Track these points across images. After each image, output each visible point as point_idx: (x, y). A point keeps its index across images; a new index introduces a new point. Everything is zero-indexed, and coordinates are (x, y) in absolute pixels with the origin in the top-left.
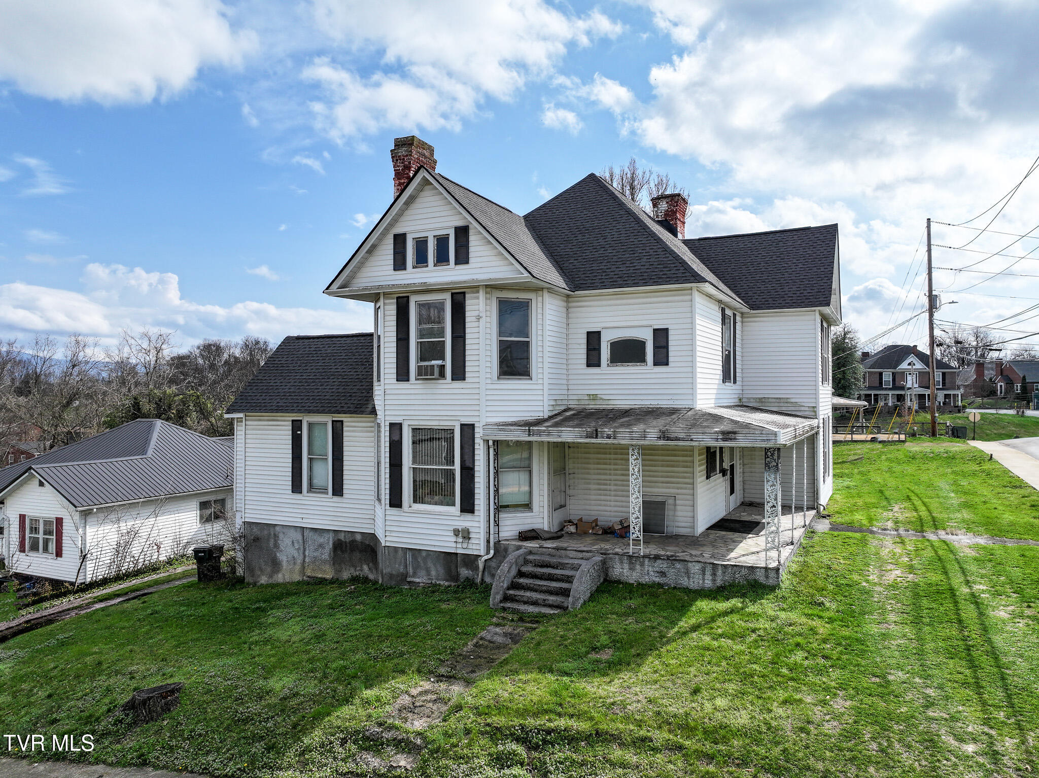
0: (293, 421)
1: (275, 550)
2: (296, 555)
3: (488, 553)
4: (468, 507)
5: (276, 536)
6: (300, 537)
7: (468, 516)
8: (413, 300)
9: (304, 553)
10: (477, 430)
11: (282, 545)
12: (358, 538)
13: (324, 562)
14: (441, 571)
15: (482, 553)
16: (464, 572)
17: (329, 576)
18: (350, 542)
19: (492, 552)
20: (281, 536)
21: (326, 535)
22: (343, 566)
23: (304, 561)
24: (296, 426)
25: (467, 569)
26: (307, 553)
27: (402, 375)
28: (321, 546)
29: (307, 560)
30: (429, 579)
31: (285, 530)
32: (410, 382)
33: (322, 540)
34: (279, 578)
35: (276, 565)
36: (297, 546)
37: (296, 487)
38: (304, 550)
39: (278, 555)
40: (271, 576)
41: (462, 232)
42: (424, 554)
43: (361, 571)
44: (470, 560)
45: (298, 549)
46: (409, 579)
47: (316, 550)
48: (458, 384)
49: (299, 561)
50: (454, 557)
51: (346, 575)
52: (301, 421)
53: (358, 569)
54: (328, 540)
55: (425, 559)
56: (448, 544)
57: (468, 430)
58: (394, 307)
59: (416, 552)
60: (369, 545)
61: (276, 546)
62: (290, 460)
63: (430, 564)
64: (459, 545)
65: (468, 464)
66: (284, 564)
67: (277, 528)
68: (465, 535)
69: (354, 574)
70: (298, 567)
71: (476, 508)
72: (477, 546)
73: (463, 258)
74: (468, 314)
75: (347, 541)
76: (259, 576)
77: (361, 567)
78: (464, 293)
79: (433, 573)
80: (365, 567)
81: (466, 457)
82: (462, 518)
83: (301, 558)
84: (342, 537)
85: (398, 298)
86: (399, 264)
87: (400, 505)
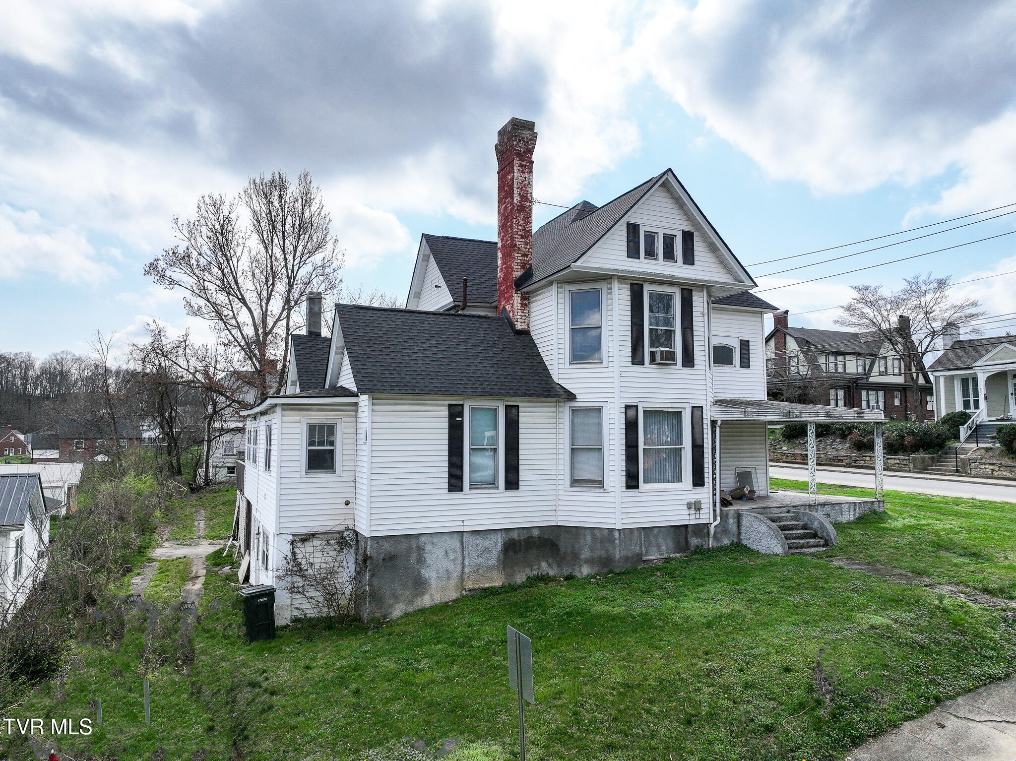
0: (450, 405)
1: (417, 567)
2: (451, 567)
3: (715, 519)
4: (698, 482)
5: (420, 549)
6: (456, 544)
7: (699, 490)
8: (647, 289)
9: (463, 563)
10: (704, 412)
11: (429, 558)
12: (536, 533)
13: (490, 568)
14: (671, 544)
15: (712, 521)
16: (694, 541)
17: (498, 584)
18: (525, 540)
19: (718, 518)
20: (428, 547)
21: (493, 536)
22: (516, 568)
23: (463, 572)
24: (455, 412)
25: (697, 537)
26: (466, 562)
27: (637, 359)
28: (487, 550)
29: (467, 570)
30: (660, 555)
31: (435, 539)
32: (645, 366)
33: (486, 544)
34: (426, 601)
35: (420, 585)
36: (452, 556)
37: (455, 483)
38: (463, 559)
39: (423, 571)
40: (411, 602)
41: (688, 237)
42: (656, 531)
43: (538, 569)
44: (701, 530)
45: (456, 559)
46: (645, 558)
47: (480, 556)
48: (688, 370)
49: (456, 574)
50: (683, 529)
51: (520, 578)
52: (462, 405)
53: (535, 567)
54: (496, 543)
55: (656, 537)
56: (683, 517)
57: (697, 411)
58: (628, 292)
59: (647, 530)
60: (548, 540)
61: (421, 561)
62: (447, 453)
63: (661, 540)
64: (692, 517)
65: (699, 442)
66: (433, 582)
67: (423, 539)
68: (696, 506)
69: (531, 575)
70: (454, 582)
71: (706, 481)
72: (706, 516)
73: (689, 259)
74: (694, 309)
75: (522, 538)
76: (391, 606)
77: (539, 565)
78: (691, 290)
79: (664, 548)
80: (544, 565)
81: (697, 436)
82: (693, 492)
83: (459, 567)
84: (515, 535)
85: (632, 284)
86: (633, 252)
87: (636, 486)
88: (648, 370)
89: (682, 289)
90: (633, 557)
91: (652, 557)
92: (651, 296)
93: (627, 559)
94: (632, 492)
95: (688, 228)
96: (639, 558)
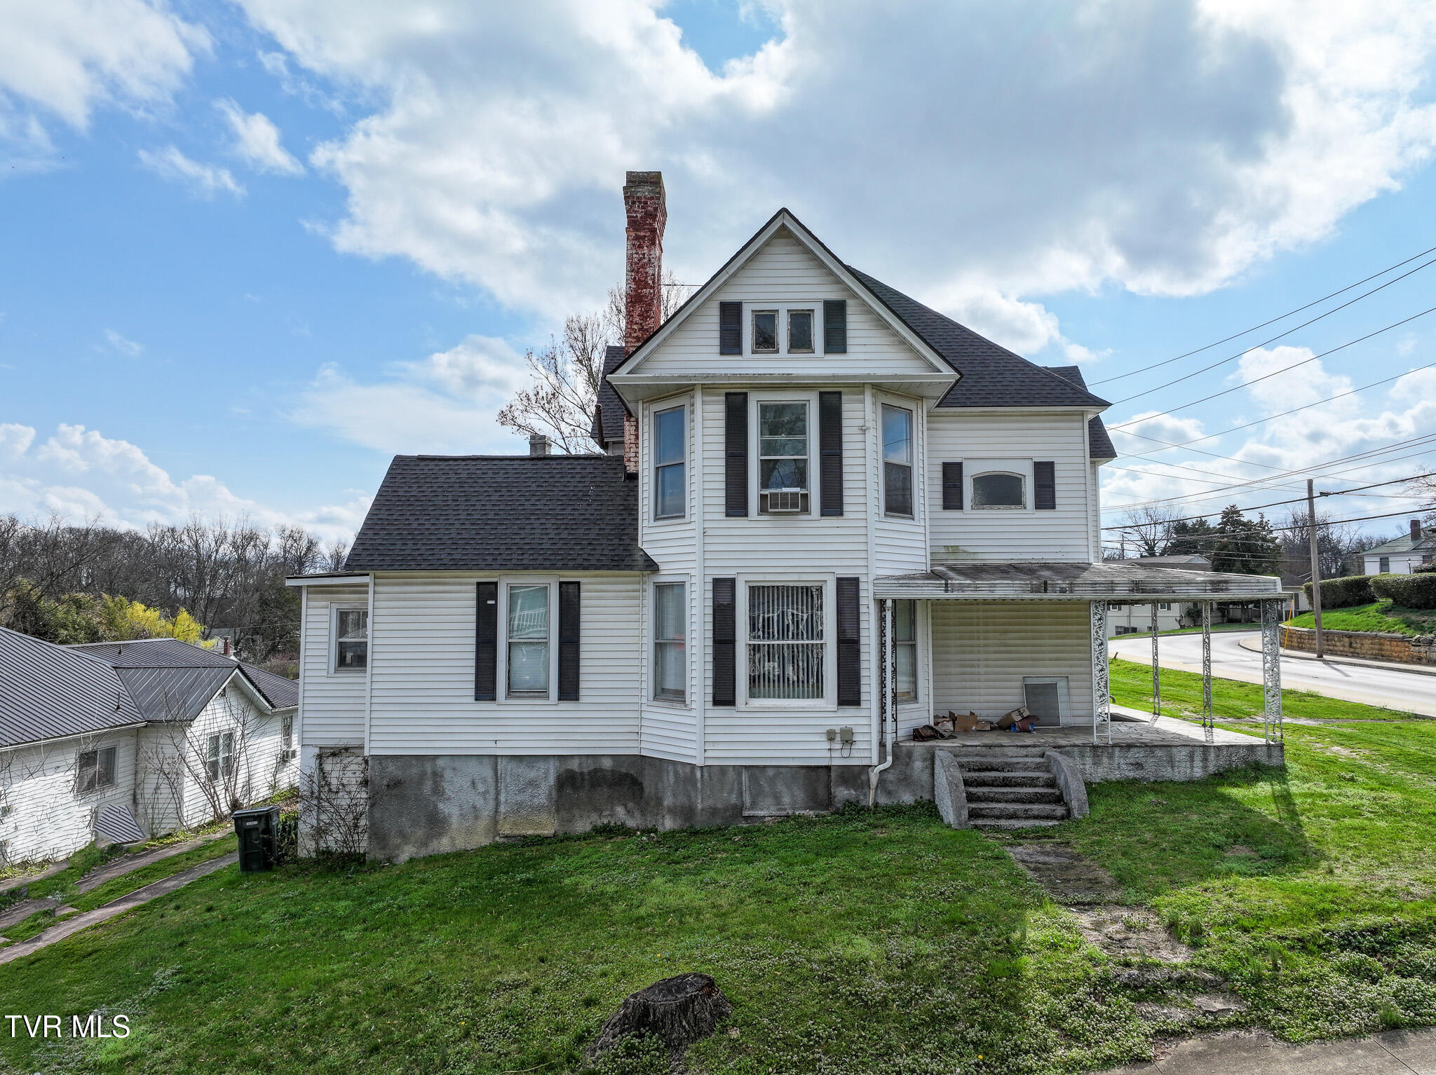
0: (479, 584)
1: (433, 799)
2: (479, 802)
3: (882, 758)
4: (849, 696)
5: (438, 777)
6: (488, 772)
7: (850, 711)
8: (755, 400)
9: (497, 799)
10: (862, 586)
11: (449, 789)
12: (607, 764)
13: (539, 809)
14: (800, 795)
15: (875, 761)
16: (842, 793)
17: (548, 831)
18: (590, 773)
19: (890, 759)
20: (448, 774)
21: (542, 765)
22: (576, 812)
23: (497, 811)
24: (486, 593)
25: (848, 788)
26: (502, 798)
27: (736, 505)
28: (532, 783)
29: (502, 809)
30: (779, 810)
31: (458, 764)
32: (749, 518)
33: (533, 774)
34: (444, 845)
35: (436, 824)
36: (481, 788)
37: (485, 689)
38: (498, 793)
39: (441, 806)
40: (425, 844)
41: (835, 312)
42: (771, 772)
43: (611, 816)
44: (852, 776)
45: (486, 792)
46: (746, 813)
47: (522, 791)
48: (831, 521)
49: (486, 813)
50: (823, 773)
51: (582, 826)
52: (496, 584)
53: (605, 813)
54: (547, 772)
55: (772, 782)
56: (818, 752)
57: (848, 588)
58: (722, 407)
59: (755, 771)
60: (627, 775)
61: (438, 791)
62: (473, 648)
63: (781, 787)
64: (835, 754)
65: (850, 634)
66: (455, 821)
67: (440, 762)
68: (847, 738)
69: (599, 823)
70: (483, 823)
71: (863, 697)
72: (865, 752)
73: (836, 342)
74: (845, 423)
75: (586, 771)
76: (398, 847)
77: (612, 809)
78: (840, 393)
79: (786, 800)
80: (620, 811)
81: (847, 625)
82: (839, 714)
83: (492, 803)
84: (574, 765)
85: (727, 395)
86: (730, 344)
87: (731, 702)
88: (755, 525)
89: (821, 394)
90: (726, 810)
91: (762, 813)
92: (764, 409)
93: (714, 812)
94: (722, 711)
95: (834, 295)
96: (737, 810)
